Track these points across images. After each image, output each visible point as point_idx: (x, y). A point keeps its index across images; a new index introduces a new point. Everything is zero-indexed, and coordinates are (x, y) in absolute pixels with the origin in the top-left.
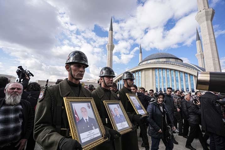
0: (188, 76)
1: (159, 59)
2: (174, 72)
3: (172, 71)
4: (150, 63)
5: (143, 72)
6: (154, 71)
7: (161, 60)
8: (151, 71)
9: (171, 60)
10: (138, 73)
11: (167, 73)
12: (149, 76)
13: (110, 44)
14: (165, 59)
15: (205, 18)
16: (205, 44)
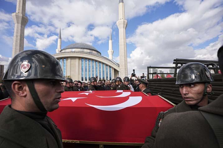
0: (108, 67)
1: (83, 49)
3: (97, 62)
4: (74, 52)
5: (69, 60)
6: (80, 61)
7: (85, 50)
8: (77, 60)
9: (94, 52)
10: (63, 60)
11: (92, 63)
13: (21, 15)
14: (89, 50)
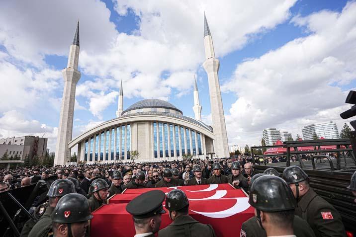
0: (195, 134)
2: (179, 129)
3: (176, 127)
4: (142, 113)
5: (135, 126)
6: (152, 126)
8: (147, 126)
9: (171, 111)
10: (127, 127)
11: (169, 129)
12: (145, 133)
13: (72, 70)
14: (164, 109)
15: (212, 67)
16: (212, 98)
